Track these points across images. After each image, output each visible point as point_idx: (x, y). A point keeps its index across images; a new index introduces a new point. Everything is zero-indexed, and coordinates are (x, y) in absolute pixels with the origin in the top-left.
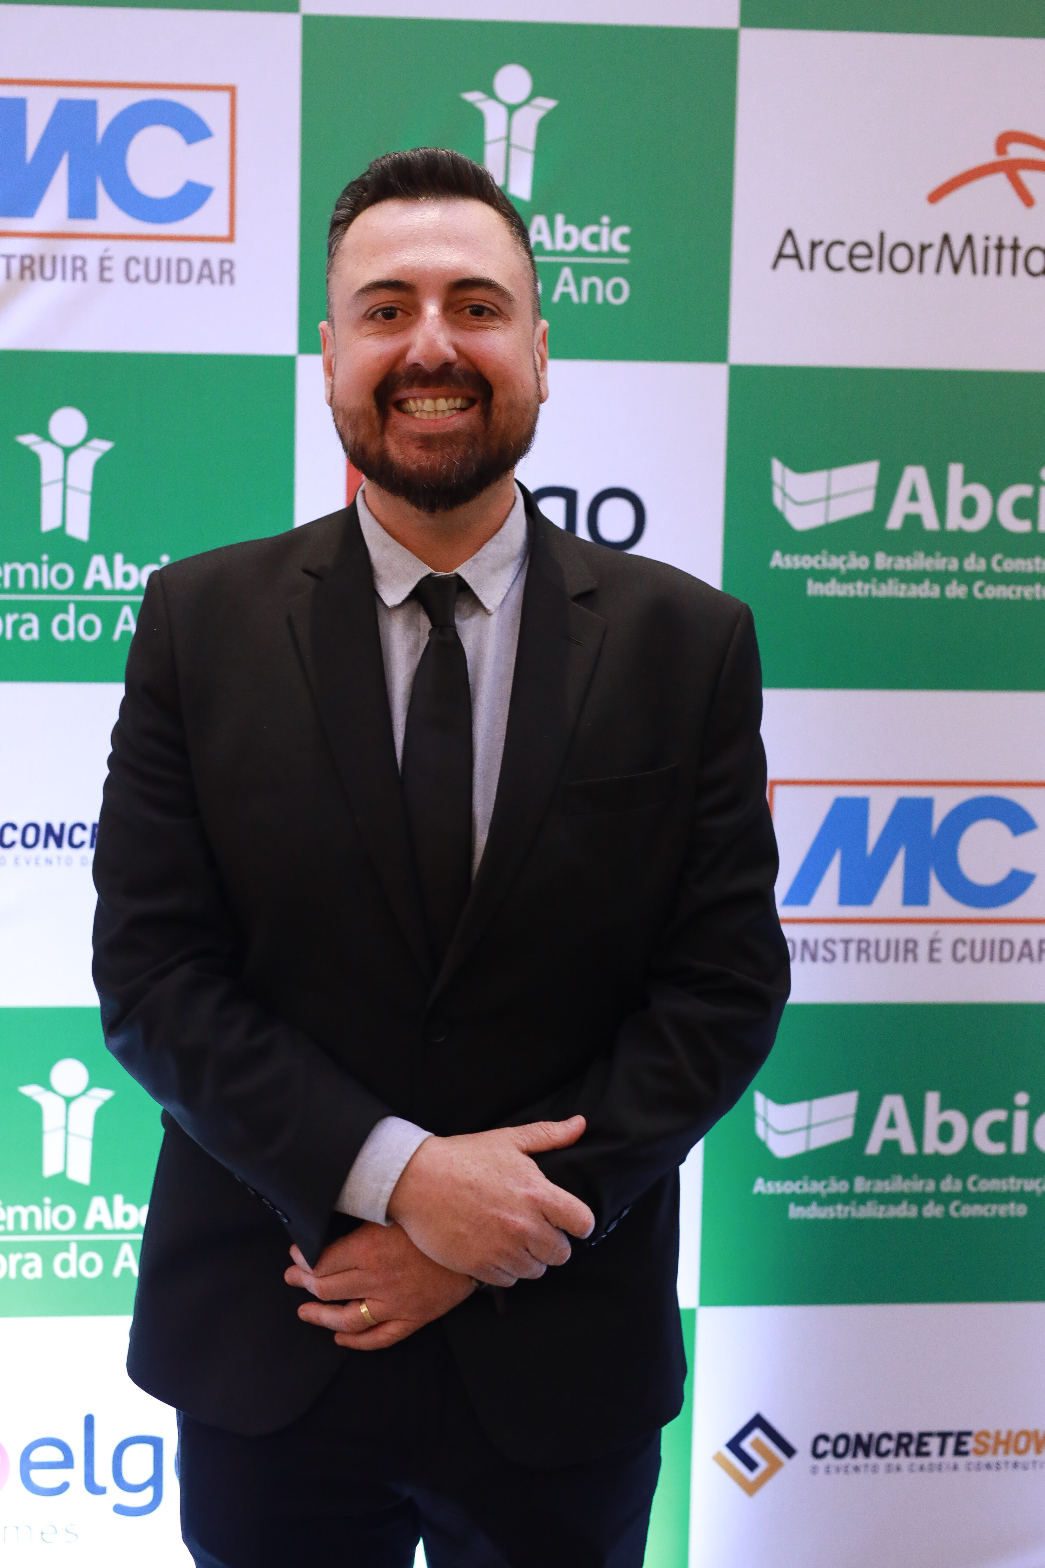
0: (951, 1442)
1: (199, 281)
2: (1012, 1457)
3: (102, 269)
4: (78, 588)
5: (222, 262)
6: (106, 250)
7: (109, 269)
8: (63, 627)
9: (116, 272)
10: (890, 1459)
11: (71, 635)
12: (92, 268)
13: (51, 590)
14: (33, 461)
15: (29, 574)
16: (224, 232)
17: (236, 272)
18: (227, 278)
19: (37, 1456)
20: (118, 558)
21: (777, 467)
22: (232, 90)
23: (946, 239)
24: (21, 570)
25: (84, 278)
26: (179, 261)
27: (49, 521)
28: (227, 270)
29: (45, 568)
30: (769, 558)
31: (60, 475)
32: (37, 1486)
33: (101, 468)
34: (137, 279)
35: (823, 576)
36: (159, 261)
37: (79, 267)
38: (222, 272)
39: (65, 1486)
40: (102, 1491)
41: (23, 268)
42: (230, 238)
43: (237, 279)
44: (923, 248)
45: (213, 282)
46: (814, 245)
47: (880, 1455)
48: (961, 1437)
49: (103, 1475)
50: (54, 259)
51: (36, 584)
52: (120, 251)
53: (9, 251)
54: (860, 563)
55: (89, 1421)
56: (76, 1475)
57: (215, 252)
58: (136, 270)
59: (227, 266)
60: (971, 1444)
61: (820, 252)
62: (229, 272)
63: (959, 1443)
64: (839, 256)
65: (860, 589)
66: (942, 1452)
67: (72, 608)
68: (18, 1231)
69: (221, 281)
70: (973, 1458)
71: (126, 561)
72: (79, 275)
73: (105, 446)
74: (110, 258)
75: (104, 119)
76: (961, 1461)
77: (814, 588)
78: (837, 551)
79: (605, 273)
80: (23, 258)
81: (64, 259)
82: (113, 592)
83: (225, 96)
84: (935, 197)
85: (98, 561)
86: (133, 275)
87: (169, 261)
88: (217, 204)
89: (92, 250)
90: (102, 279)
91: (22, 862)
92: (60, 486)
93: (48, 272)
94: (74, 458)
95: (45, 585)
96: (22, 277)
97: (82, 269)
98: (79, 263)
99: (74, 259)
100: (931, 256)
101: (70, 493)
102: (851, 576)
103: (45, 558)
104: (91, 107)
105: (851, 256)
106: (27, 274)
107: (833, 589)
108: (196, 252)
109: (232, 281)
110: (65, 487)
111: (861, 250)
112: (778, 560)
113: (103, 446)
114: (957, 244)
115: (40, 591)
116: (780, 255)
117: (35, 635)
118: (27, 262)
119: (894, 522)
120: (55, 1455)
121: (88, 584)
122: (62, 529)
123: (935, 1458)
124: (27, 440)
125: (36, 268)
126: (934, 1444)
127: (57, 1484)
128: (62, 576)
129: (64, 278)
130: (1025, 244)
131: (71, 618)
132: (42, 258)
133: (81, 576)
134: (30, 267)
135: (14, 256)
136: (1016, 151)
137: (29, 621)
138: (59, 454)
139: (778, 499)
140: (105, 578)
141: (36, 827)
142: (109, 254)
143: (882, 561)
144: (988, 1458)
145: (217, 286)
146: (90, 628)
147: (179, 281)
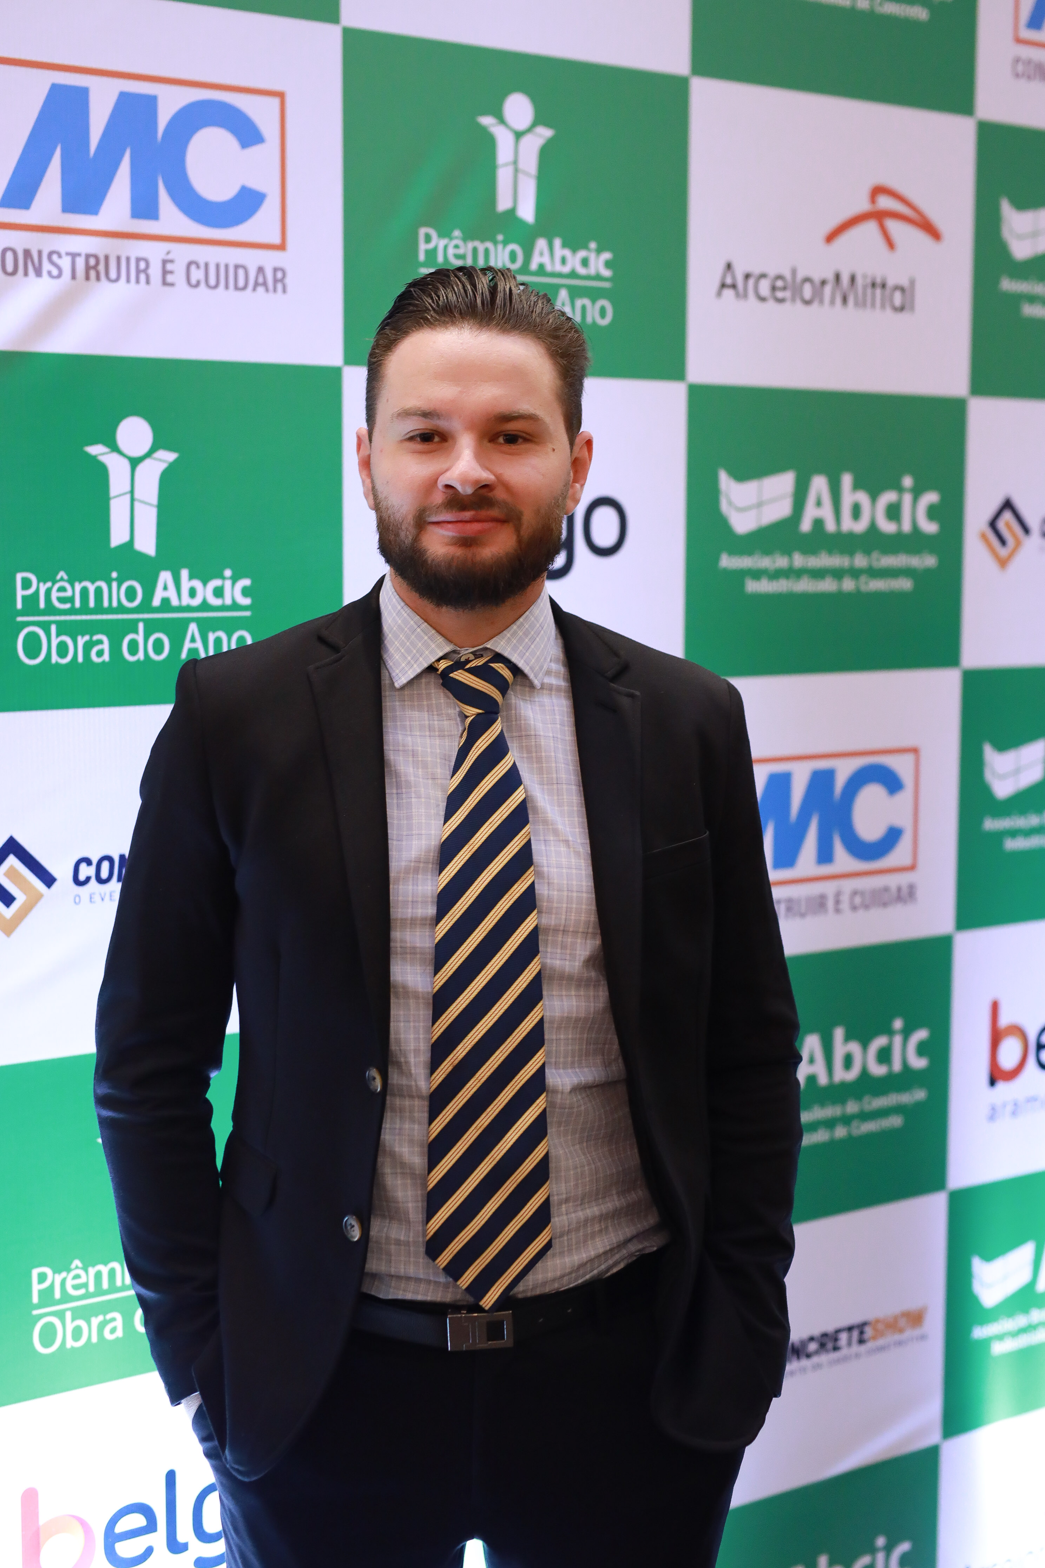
0: (855, 1334)
1: (254, 289)
2: (897, 1337)
3: (165, 272)
4: (146, 606)
5: (275, 270)
6: (168, 253)
7: (171, 272)
8: (133, 647)
9: (178, 276)
10: (815, 1359)
11: (141, 655)
12: (155, 271)
13: (121, 609)
14: (102, 472)
15: (99, 592)
16: (277, 240)
17: (288, 281)
18: (279, 286)
19: (122, 1526)
20: (185, 573)
21: (724, 477)
22: (281, 95)
23: (838, 277)
24: (91, 588)
25: (148, 282)
26: (237, 267)
27: (118, 536)
28: (280, 278)
29: (114, 585)
30: (717, 559)
31: (128, 488)
32: (123, 1558)
33: (167, 479)
34: (198, 284)
35: (757, 574)
36: (218, 266)
37: (142, 269)
38: (276, 281)
39: (149, 1551)
40: (184, 1547)
41: (88, 268)
42: (282, 247)
43: (289, 288)
44: (823, 283)
45: (267, 290)
46: (747, 276)
47: (808, 1356)
48: (861, 1327)
49: (185, 1532)
50: (118, 259)
51: (106, 604)
52: (182, 253)
53: (74, 249)
54: (781, 562)
55: (171, 1477)
56: (158, 1539)
57: (269, 260)
58: (197, 275)
59: (279, 275)
60: (869, 1332)
61: (751, 282)
62: (282, 280)
63: (862, 1333)
64: (764, 287)
65: (781, 586)
66: (849, 1344)
67: (141, 626)
68: (99, 1292)
69: (275, 290)
70: (870, 1345)
71: (191, 577)
72: (142, 277)
73: (170, 456)
74: (172, 261)
75: (164, 118)
76: (863, 1348)
77: (752, 586)
78: (767, 552)
79: (594, 294)
80: (88, 256)
81: (128, 259)
82: (180, 609)
83: (275, 102)
84: (831, 237)
85: (165, 577)
86: (193, 281)
87: (227, 266)
88: (269, 212)
89: (154, 252)
90: (165, 283)
91: (97, 898)
92: (128, 497)
93: (113, 274)
94: (141, 468)
95: (115, 604)
96: (87, 278)
97: (145, 271)
98: (142, 265)
99: (138, 260)
100: (828, 290)
101: (137, 504)
102: (776, 575)
103: (114, 575)
104: (151, 102)
105: (774, 288)
106: (93, 274)
107: (764, 586)
108: (252, 259)
109: (284, 291)
110: (133, 500)
111: (779, 283)
112: (726, 562)
113: (169, 456)
114: (845, 279)
115: (110, 610)
116: (723, 286)
117: (106, 657)
118: (92, 262)
119: (806, 526)
120: (137, 1521)
121: (156, 602)
122: (129, 545)
123: (844, 1351)
124: (95, 450)
125: (101, 268)
126: (843, 1337)
127: (140, 1551)
128: (131, 594)
129: (128, 280)
130: (891, 283)
131: (140, 638)
132: (107, 258)
133: (149, 593)
134: (95, 267)
135: (79, 255)
136: (885, 203)
137: (100, 642)
138: (126, 465)
139: (724, 507)
140: (172, 594)
141: (110, 859)
142: (170, 257)
143: (798, 560)
144: (881, 1342)
145: (271, 294)
146: (158, 647)
147: (237, 288)
